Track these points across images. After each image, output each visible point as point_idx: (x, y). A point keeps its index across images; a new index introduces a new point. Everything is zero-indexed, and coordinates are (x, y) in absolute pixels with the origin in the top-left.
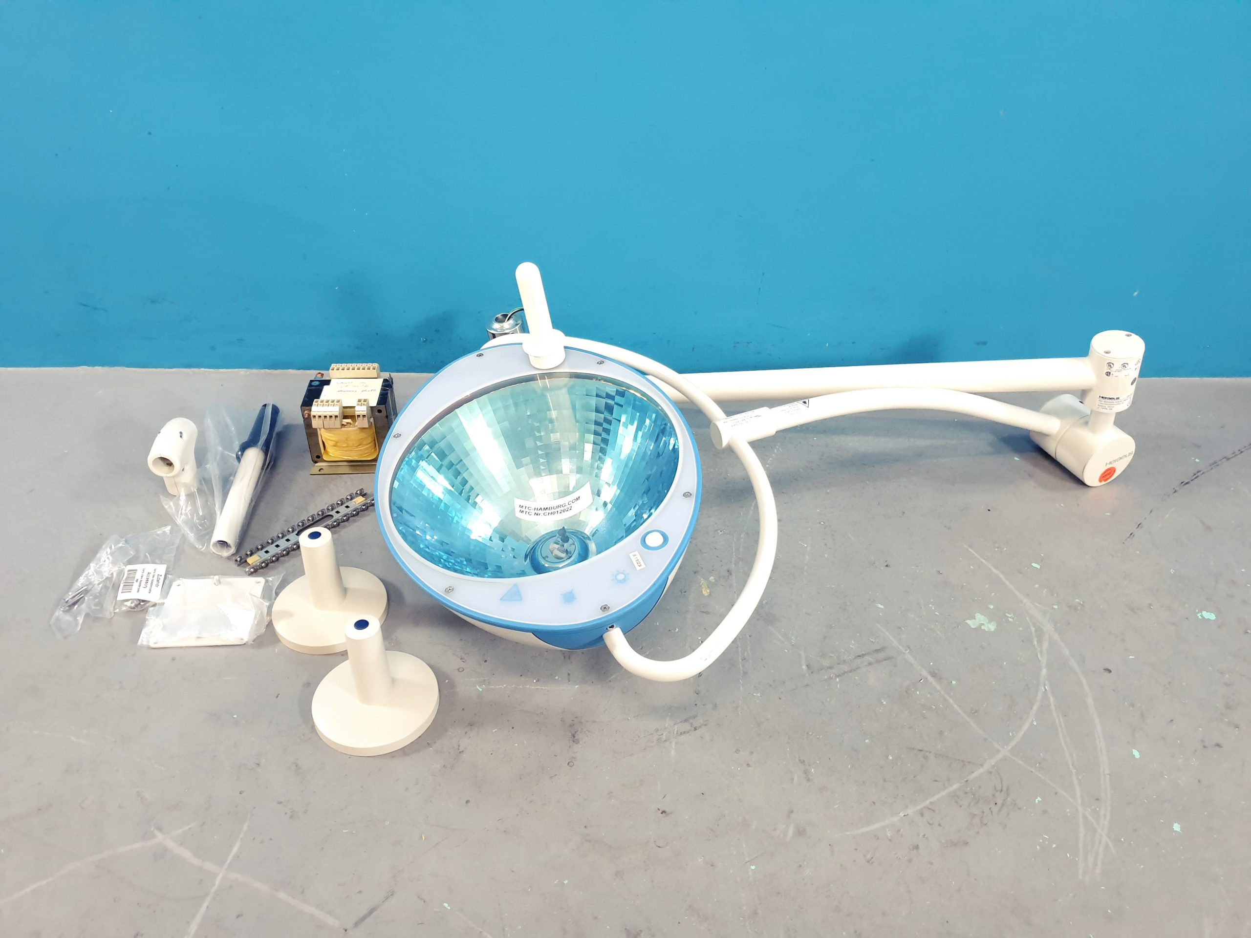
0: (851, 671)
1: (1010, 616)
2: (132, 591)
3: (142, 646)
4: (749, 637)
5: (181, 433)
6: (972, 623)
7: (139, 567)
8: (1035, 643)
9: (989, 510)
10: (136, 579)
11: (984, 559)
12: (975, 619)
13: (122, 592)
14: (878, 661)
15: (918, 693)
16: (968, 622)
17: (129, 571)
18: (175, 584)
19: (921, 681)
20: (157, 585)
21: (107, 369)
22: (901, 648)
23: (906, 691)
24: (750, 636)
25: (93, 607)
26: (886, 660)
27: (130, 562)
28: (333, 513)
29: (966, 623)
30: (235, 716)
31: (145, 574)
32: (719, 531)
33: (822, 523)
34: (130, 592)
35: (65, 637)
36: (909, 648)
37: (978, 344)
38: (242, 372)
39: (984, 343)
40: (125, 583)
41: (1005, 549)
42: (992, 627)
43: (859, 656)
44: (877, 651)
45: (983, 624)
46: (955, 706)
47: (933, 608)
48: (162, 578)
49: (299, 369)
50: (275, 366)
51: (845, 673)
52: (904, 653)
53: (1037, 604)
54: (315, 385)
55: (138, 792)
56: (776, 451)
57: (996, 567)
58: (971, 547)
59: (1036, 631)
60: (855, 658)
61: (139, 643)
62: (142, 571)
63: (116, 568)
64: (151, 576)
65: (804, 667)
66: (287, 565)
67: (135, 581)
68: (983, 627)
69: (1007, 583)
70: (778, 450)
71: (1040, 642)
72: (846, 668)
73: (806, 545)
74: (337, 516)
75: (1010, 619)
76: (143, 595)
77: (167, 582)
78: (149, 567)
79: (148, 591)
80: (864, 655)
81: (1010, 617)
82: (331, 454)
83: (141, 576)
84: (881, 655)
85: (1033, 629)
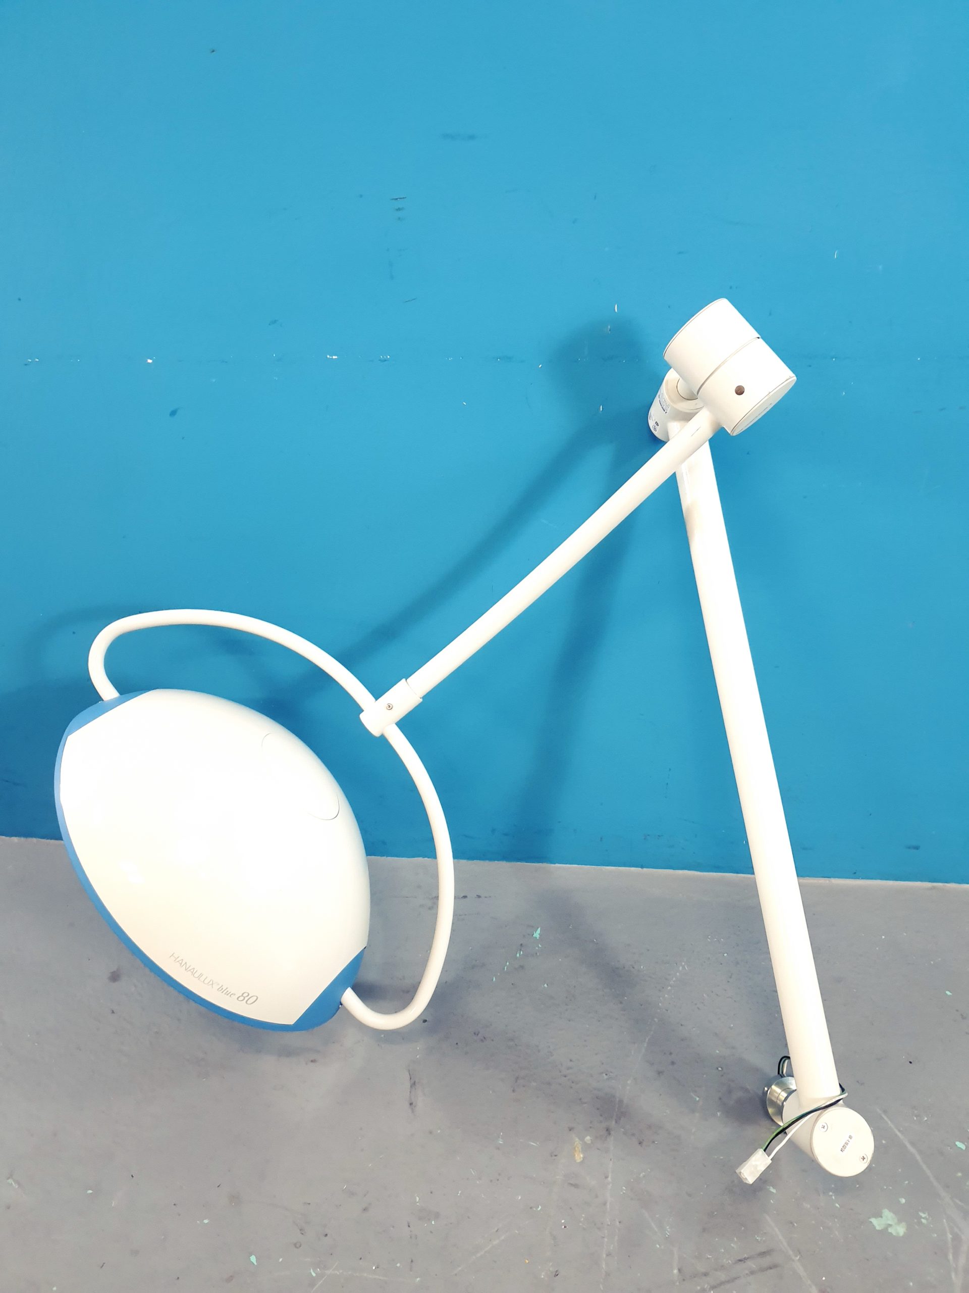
0: (728, 1282)
1: (923, 1215)
4: (618, 1223)
6: (877, 1223)
8: (951, 1257)
9: (911, 1062)
11: (899, 1131)
12: (881, 1217)
14: (763, 1270)
16: (874, 1220)
22: (791, 1253)
24: (620, 1222)
26: (771, 1268)
29: (871, 1222)
32: (604, 1075)
33: (720, 1069)
36: (800, 1253)
39: (917, 848)
41: (926, 1119)
42: (900, 1230)
43: (740, 1260)
44: (763, 1254)
45: (890, 1225)
47: (833, 1197)
51: (722, 1283)
52: (793, 1261)
53: (957, 1201)
56: (678, 969)
57: (913, 1144)
58: (885, 1112)
60: (736, 1263)
65: (676, 1271)
68: (890, 1230)
69: (924, 1167)
70: (684, 967)
71: (956, 1255)
72: (722, 1276)
73: (698, 1099)
75: (924, 1221)
80: (745, 1259)
81: (923, 1218)
84: (766, 1261)
85: (950, 1236)
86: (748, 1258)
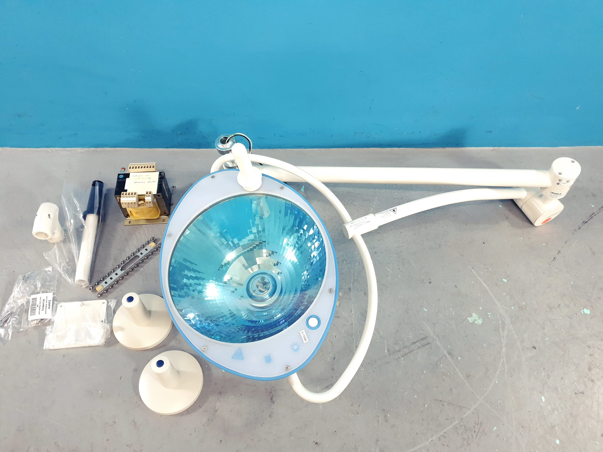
0: (409, 353)
1: (489, 314)
2: (36, 313)
3: (46, 350)
4: (359, 333)
5: (49, 215)
6: (470, 320)
7: (37, 296)
8: (501, 331)
9: (484, 243)
10: (37, 305)
11: (479, 277)
12: (472, 317)
13: (31, 315)
14: (423, 346)
15: (441, 365)
16: (469, 319)
17: (33, 299)
18: (59, 306)
19: (443, 358)
20: (49, 308)
22: (435, 337)
23: (435, 365)
25: (16, 326)
26: (427, 345)
27: (33, 293)
28: (139, 254)
29: (468, 319)
30: (100, 392)
31: (42, 301)
32: (344, 261)
33: (398, 254)
34: (35, 314)
35: (4, 344)
36: (438, 337)
37: (487, 132)
38: (79, 150)
40: (31, 308)
41: (490, 269)
42: (480, 322)
43: (414, 343)
44: (423, 339)
45: (476, 320)
46: (459, 373)
47: (452, 310)
48: (51, 302)
49: (112, 147)
50: (97, 146)
51: (407, 354)
52: (436, 340)
53: (503, 306)
54: (121, 178)
56: (375, 203)
57: (485, 282)
58: (473, 268)
59: (502, 323)
60: (412, 344)
61: (44, 348)
62: (40, 299)
63: (25, 300)
64: (45, 301)
65: (386, 351)
66: (118, 290)
67: (37, 307)
68: (476, 322)
69: (490, 292)
70: (376, 202)
71: (503, 330)
72: (406, 351)
73: (389, 270)
74: (141, 256)
75: (490, 317)
76: (42, 316)
77: (55, 305)
78: (43, 296)
79: (45, 313)
80: (416, 342)
82: (134, 215)
83: (40, 302)
84: (425, 342)
85: (500, 322)
86: (417, 341)
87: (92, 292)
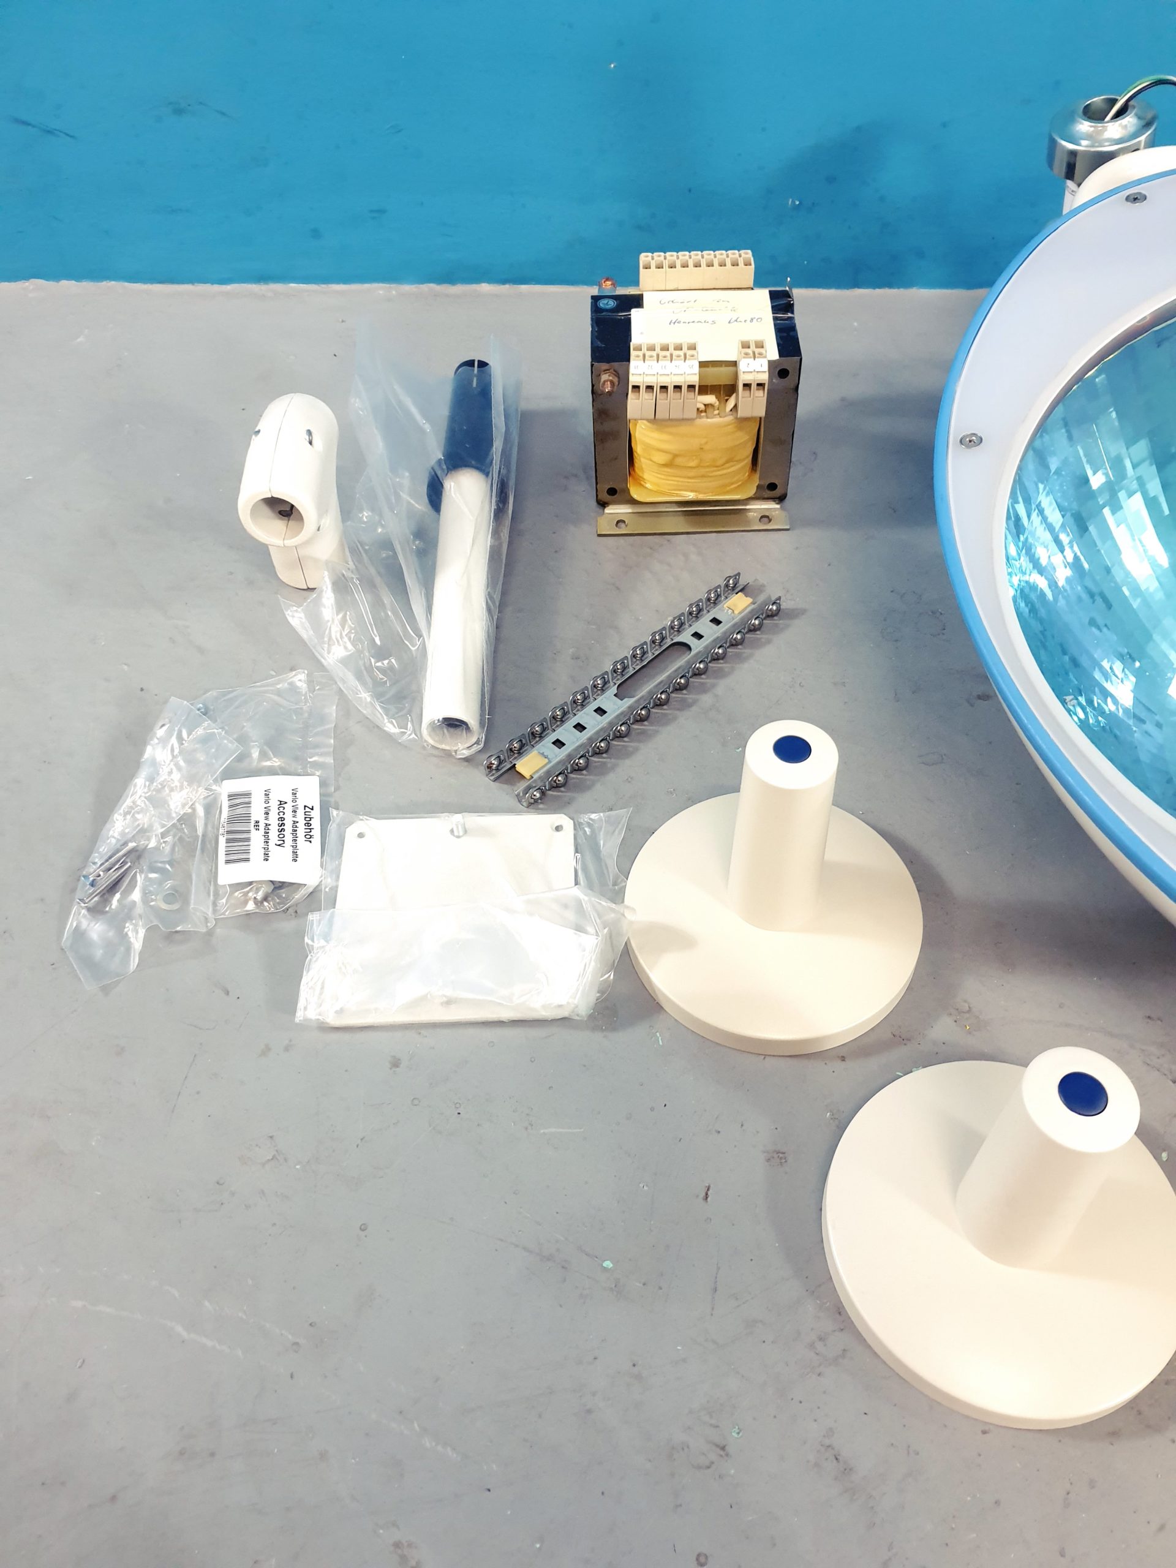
2: (251, 856)
3: (305, 1026)
5: (309, 433)
7: (254, 786)
10: (253, 824)
13: (228, 862)
17: (231, 797)
18: (351, 832)
20: (309, 838)
21: (87, 286)
25: (164, 906)
27: (229, 774)
28: (686, 637)
30: (608, 1264)
31: (274, 805)
34: (247, 860)
35: (106, 990)
38: (380, 290)
40: (228, 832)
48: (316, 814)
49: (504, 282)
50: (448, 277)
54: (608, 307)
55: (397, 1545)
61: (300, 1016)
62: (263, 798)
63: (202, 792)
64: (288, 808)
66: (611, 777)
67: (252, 828)
74: (697, 646)
76: (280, 868)
77: (333, 827)
78: (281, 787)
79: (290, 856)
82: (648, 485)
83: (263, 811)
87: (497, 784)
